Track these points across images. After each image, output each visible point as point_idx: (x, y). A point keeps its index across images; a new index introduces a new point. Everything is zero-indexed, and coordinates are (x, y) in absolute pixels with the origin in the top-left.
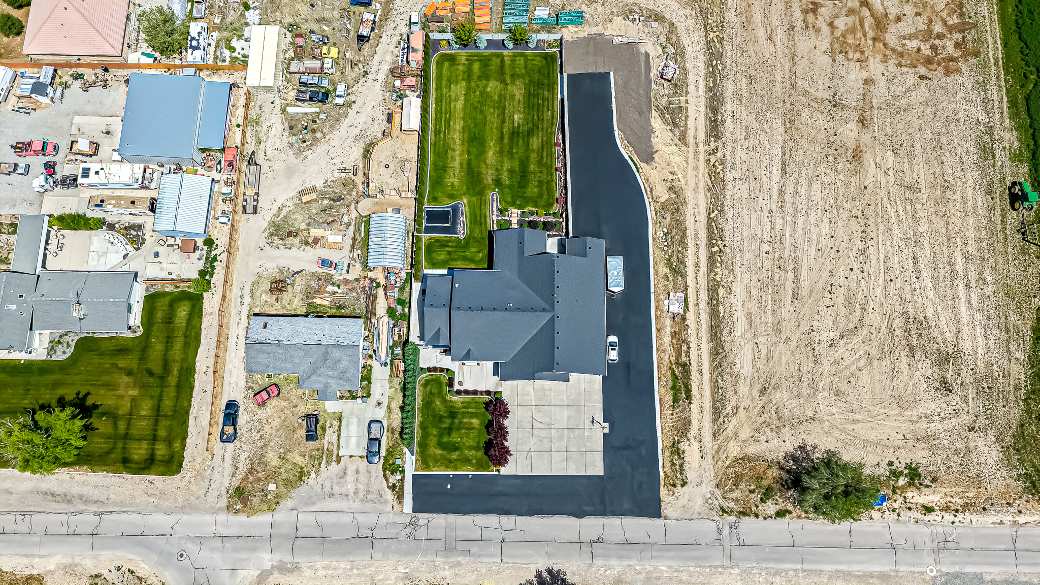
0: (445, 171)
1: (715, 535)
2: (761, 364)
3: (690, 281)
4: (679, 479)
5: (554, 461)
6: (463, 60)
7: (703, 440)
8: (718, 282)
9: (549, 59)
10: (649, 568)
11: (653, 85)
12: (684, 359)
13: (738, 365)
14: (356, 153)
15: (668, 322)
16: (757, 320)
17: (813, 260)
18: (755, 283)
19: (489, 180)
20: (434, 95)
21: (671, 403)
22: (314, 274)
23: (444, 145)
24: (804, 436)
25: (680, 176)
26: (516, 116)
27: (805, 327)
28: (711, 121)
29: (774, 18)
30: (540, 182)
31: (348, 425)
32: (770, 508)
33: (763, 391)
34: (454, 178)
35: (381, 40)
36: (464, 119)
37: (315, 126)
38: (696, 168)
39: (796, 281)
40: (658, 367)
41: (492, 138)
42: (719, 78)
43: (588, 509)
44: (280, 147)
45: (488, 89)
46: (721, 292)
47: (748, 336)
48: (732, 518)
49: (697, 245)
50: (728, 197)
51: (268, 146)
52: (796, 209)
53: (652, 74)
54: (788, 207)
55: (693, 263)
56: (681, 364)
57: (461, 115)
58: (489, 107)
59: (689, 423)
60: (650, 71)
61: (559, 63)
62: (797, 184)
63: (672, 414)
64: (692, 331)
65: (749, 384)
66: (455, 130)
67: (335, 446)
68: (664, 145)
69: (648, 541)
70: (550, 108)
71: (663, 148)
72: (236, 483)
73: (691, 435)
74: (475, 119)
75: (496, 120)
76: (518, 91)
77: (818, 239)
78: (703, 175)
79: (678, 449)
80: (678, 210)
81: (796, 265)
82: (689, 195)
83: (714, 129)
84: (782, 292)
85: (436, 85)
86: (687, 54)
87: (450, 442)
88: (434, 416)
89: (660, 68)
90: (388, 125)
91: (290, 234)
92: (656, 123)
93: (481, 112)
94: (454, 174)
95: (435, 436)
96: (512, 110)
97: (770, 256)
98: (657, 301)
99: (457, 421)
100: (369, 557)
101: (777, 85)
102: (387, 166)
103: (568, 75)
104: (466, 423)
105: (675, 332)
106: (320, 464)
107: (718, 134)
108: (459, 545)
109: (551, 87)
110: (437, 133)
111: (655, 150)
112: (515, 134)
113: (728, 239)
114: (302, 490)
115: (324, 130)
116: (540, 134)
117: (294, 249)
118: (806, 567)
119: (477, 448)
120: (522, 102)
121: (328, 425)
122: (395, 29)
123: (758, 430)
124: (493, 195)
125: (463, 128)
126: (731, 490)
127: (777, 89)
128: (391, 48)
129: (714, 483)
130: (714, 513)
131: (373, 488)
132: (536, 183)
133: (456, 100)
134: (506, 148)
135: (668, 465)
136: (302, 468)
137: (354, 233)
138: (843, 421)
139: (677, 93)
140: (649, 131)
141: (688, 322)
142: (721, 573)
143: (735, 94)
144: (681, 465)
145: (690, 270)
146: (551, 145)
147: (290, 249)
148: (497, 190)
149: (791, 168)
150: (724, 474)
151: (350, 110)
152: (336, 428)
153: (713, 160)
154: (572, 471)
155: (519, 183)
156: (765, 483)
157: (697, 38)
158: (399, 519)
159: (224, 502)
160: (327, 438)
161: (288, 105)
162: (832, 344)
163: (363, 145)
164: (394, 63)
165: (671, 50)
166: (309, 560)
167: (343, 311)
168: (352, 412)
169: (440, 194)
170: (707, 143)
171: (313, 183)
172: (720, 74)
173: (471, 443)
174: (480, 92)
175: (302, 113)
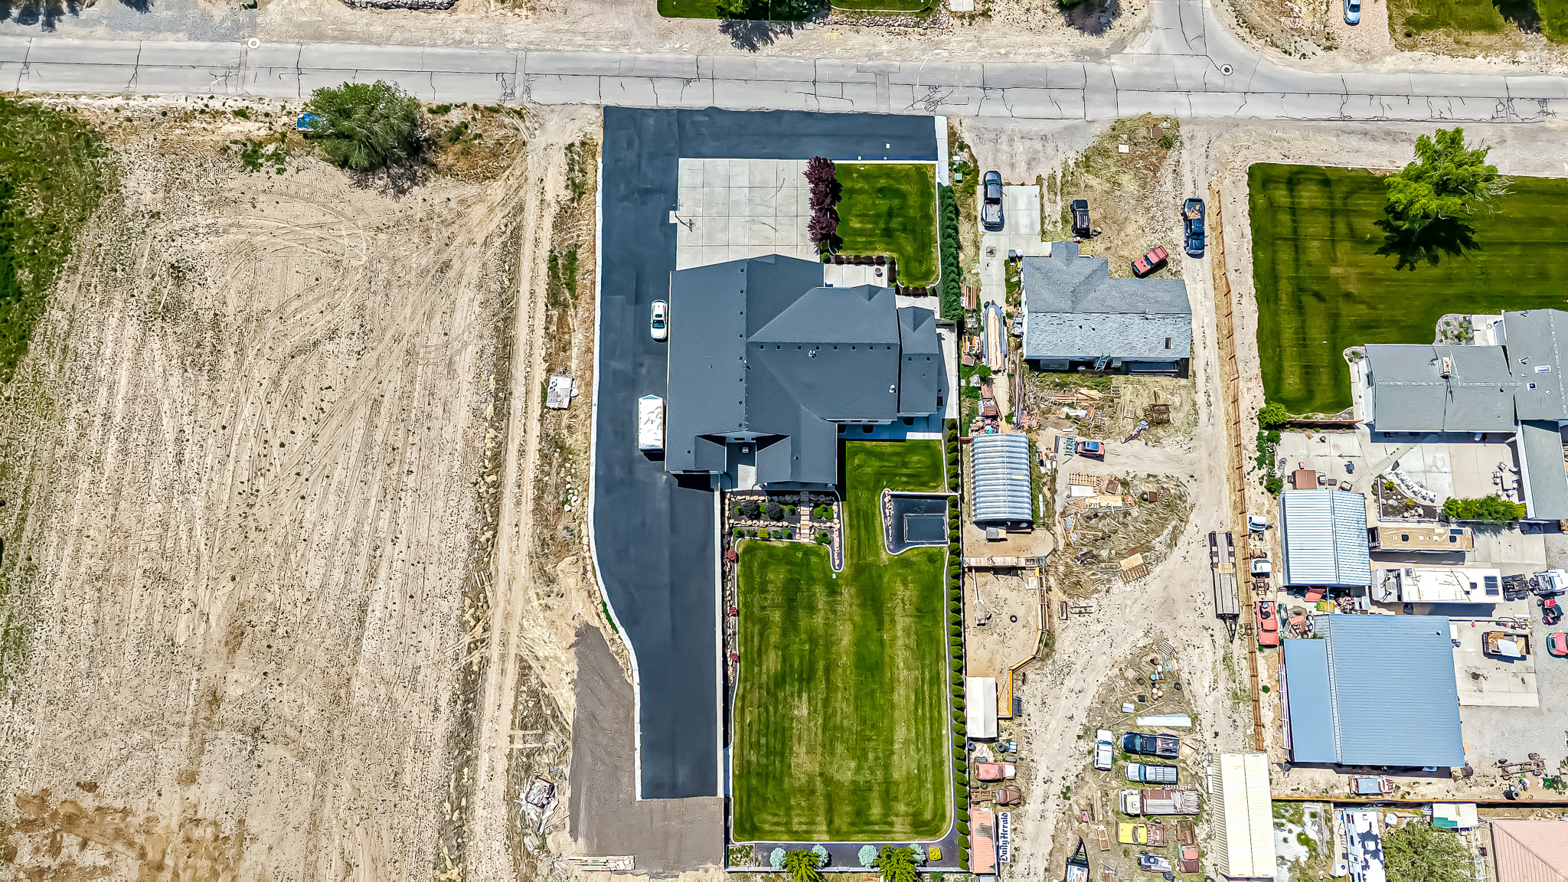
0: (918, 610)
1: (534, 85)
2: (443, 304)
3: (535, 429)
4: (576, 154)
5: (746, 176)
6: (900, 825)
7: (538, 202)
8: (492, 426)
9: (748, 826)
10: (625, 51)
11: (567, 771)
12: (555, 313)
13: (476, 303)
14: (1064, 644)
15: (574, 364)
16: (440, 369)
17: (341, 460)
18: (436, 425)
19: (847, 593)
20: (945, 753)
21: (580, 251)
22: (1109, 435)
23: (923, 658)
24: (396, 206)
25: (535, 603)
26: (805, 712)
27: (369, 358)
28: (473, 700)
30: (764, 590)
31: (1032, 224)
32: (455, 117)
33: (446, 266)
34: (903, 595)
35: (1046, 864)
36: (892, 707)
37: (1139, 690)
38: (507, 616)
39: (371, 426)
40: (594, 299)
41: (844, 670)
42: (452, 784)
43: (702, 118)
44: (1190, 650)
45: (853, 764)
46: (489, 411)
47: (457, 345)
48: (508, 105)
49: (519, 486)
50: (461, 565)
51: (1210, 653)
52: (354, 545)
53: (568, 793)
54: (365, 549)
55: (527, 457)
56: (560, 304)
57: (897, 714)
59: (555, 226)
60: (571, 800)
61: (731, 818)
62: (345, 587)
63: (578, 236)
64: (540, 353)
65: (465, 277)
66: (907, 686)
67: (1046, 198)
68: (556, 658)
69: (624, 80)
70: (746, 728)
71: (559, 653)
72: (1173, 154)
73: (554, 209)
74: (874, 708)
75: (838, 705)
76: (803, 762)
77: (326, 494)
78: (497, 606)
79: (575, 192)
80: (544, 543)
81: (368, 452)
82: (523, 569)
83: (470, 685)
84: (396, 411)
85: (942, 772)
86: (502, 837)
87: (889, 199)
88: (913, 231)
89: (553, 804)
90: (1019, 694)
91: (1153, 497)
92: (566, 699)
93: (863, 721)
94: (904, 604)
95: (910, 207)
96: (812, 724)
97: (406, 467)
99: (882, 225)
100: (987, 66)
101: (349, 771)
102: (1014, 619)
103: (715, 794)
104: (869, 223)
105: (565, 351)
106: (1064, 176)
107: (465, 677)
108: (871, 77)
109: (745, 772)
110: (935, 680)
111: (573, 650)
112: (807, 678)
113: (470, 495)
114: (1084, 144)
115: (1123, 684)
116: (764, 677)
117: (1144, 475)
118: (420, 50)
119: (852, 192)
120: (795, 740)
121: (1059, 225)
123: (459, 215)
124: (840, 565)
125: (892, 690)
126: (506, 138)
127: (352, 762)
128: (1026, 848)
129: (529, 147)
130: (533, 112)
131: (988, 145)
132: (770, 587)
133: (906, 743)
134: (820, 651)
135: (590, 168)
136: (1088, 171)
137: (1054, 501)
138: (336, 227)
139: (528, 756)
140: (582, 685)
141: (545, 366)
142: (531, 43)
143: (427, 753)
144: (572, 170)
145: (533, 445)
146: (746, 659)
147: (1149, 475)
148: (834, 576)
149: (349, 615)
150: (514, 159)
151: (1085, 721)
152: (1047, 221)
153: (479, 629)
154: (722, 163)
155: (798, 589)
156: (458, 147)
157: (482, 868)
158: (951, 109)
159: (1184, 131)
160: (1059, 208)
161: (1190, 730)
162: (332, 335)
163: (1057, 657)
164: (1019, 816)
165: (531, 842)
166: (1063, 64)
167: (1056, 378)
168: (1028, 242)
169: (924, 568)
170: (485, 662)
171: (1128, 589)
172: (449, 793)
173: (860, 198)
174: (866, 759)
175: (1164, 714)
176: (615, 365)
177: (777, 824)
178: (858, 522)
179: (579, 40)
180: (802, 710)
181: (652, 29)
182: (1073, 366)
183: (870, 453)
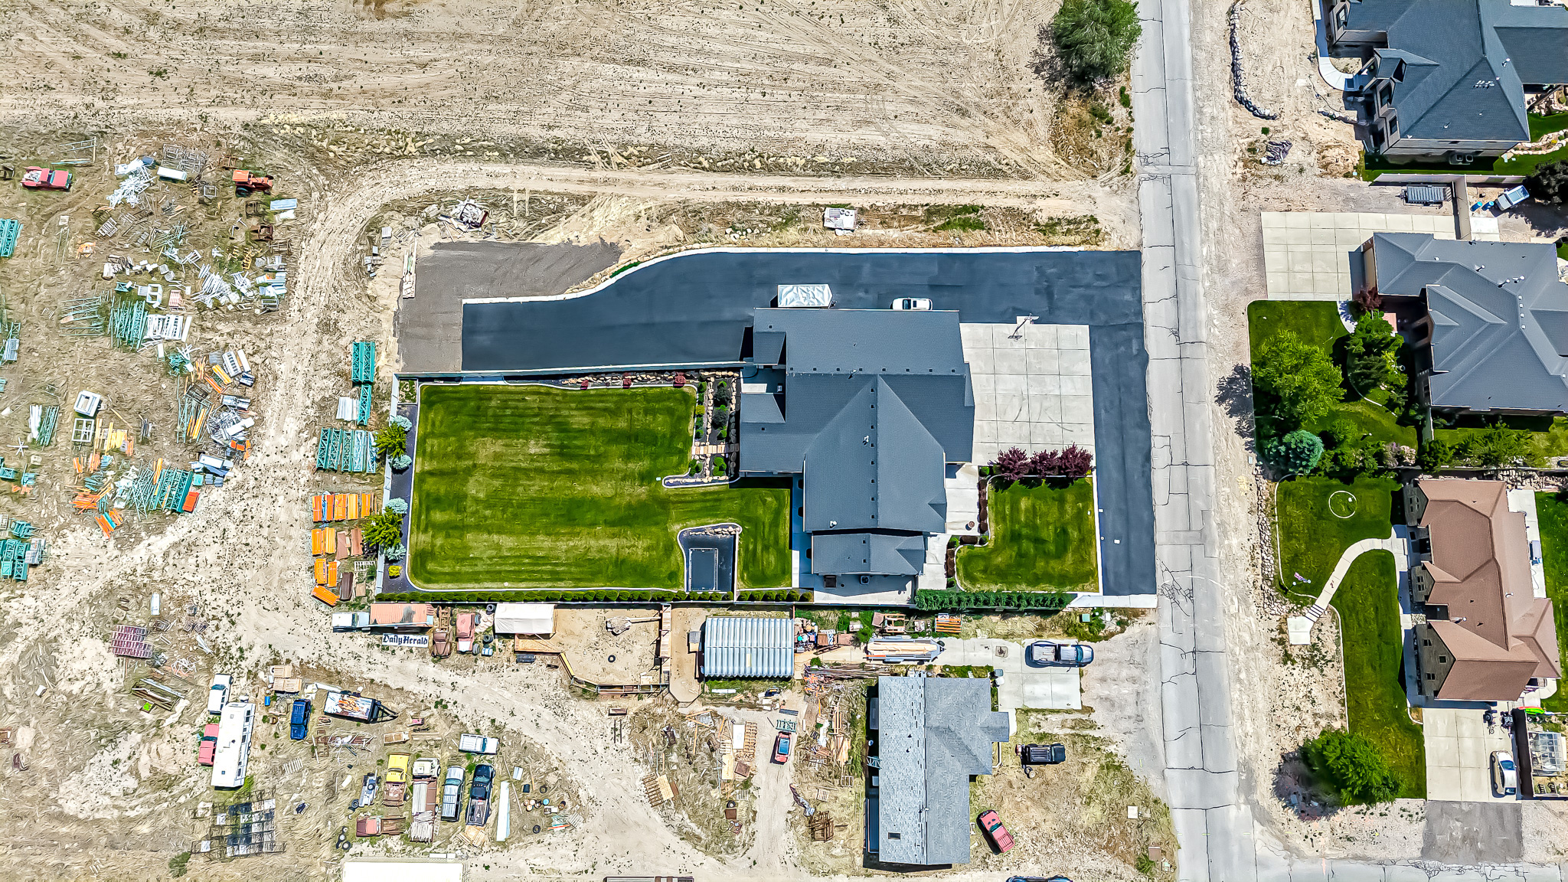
0: (623, 561)
1: (1158, 183)
2: (925, 112)
3: (806, 200)
4: (1086, 225)
5: (1073, 392)
6: (424, 539)
7: (1033, 193)
8: (807, 161)
9: (433, 398)
10: (1206, 269)
11: (491, 239)
12: (920, 212)
13: (928, 142)
14: (587, 712)
15: (868, 231)
16: (863, 114)
17: (775, 36)
18: (808, 114)
19: (642, 491)
20: (486, 585)
21: (984, 233)
22: (799, 769)
23: (577, 565)
24: (1022, 66)
25: (642, 207)
26: (532, 451)
27: (871, 53)
28: (557, 157)
29: (388, 58)
30: (647, 412)
31: (1036, 699)
32: (1118, 113)
33: (963, 113)
34: (637, 546)
35: (378, 681)
36: (533, 534)
37: (535, 787)
38: (631, 183)
39: (807, 59)
40: (934, 246)
41: (569, 488)
42: (486, 143)
43: (1135, 347)
44: (573, 846)
45: (482, 495)
46: (821, 159)
47: (885, 126)
48: (1135, 161)
49: (750, 189)
50: (678, 142)
51: (569, 868)
52: (698, 51)
53: (472, 240)
54: (695, 61)
55: (778, 194)
56: (928, 217)
57: (526, 538)
58: (513, 493)
59: (1008, 209)
60: (466, 243)
61: (442, 383)
62: (661, 47)
63: (1000, 231)
64: (880, 201)
65: (953, 130)
66: (551, 549)
67: (1067, 716)
68: (591, 227)
69: (1172, 269)
70: (520, 397)
71: (596, 229)
72: (1130, 872)
73: (1025, 206)
74: (533, 516)
75: (538, 481)
76: (487, 449)
77: (744, 26)
78: (640, 174)
79: (1046, 226)
80: (697, 212)
81: (782, 58)
82: (673, 196)
83: (570, 154)
84: (821, 79)
85: (469, 581)
86: (439, 186)
87: (1055, 541)
88: (1019, 565)
89: (464, 228)
90: (538, 660)
91: (730, 814)
92: (554, 237)
93: (521, 506)
94: (629, 548)
95: (1047, 563)
97: (768, 91)
98: (837, 244)
99: (1024, 531)
100: (1223, 657)
101: (501, 61)
102: (612, 659)
103: (463, 369)
104: (1027, 518)
105: (881, 223)
106: (1095, 739)
107: (577, 150)
108: (1197, 525)
109: (483, 395)
110: (556, 577)
111: (599, 241)
112: (563, 452)
113: (742, 146)
114: (1134, 763)
115: (542, 770)
116: (565, 413)
117: (756, 806)
118: (1189, 75)
119: (1062, 501)
120: (508, 441)
121: (1036, 730)
122: (357, 657)
123: (1016, 122)
124: (668, 484)
125: (549, 535)
126: (1099, 160)
127: (509, 62)
128: (394, 661)
129: (1091, 181)
130: (1130, 183)
131: (1126, 654)
132: (649, 418)
133: (498, 547)
134: (588, 464)
135: (1070, 239)
136: (1102, 767)
137: (729, 705)
138: (999, 16)
139: (506, 205)
140: (568, 249)
141: (867, 206)
142: (1206, 178)
143: (513, 121)
144: (1069, 222)
145: (790, 199)
146: (584, 396)
147: (755, 813)
148: (658, 479)
149: (636, 52)
150: (1077, 168)
151: (508, 727)
152: (1040, 716)
153: (620, 159)
154: (1086, 368)
155: (647, 444)
156: (1086, 117)
157: (414, 171)
158: (1167, 614)
160: (1056, 731)
161: (493, 839)
162: (893, 20)
163: (573, 702)
164: (423, 656)
165: (432, 210)
166: (1233, 747)
167: (860, 715)
168: (1015, 694)
169: (664, 568)
170: (591, 166)
171: (639, 783)
172: (478, 140)
173: (1055, 510)
174: (486, 508)
175: (510, 813)
176: (867, 268)
177: (433, 424)
178: (708, 501)
179: (1214, 225)
180: (534, 449)
181: (1233, 295)
182: (873, 734)
183: (778, 513)
